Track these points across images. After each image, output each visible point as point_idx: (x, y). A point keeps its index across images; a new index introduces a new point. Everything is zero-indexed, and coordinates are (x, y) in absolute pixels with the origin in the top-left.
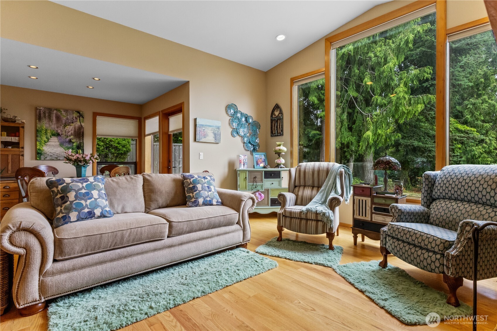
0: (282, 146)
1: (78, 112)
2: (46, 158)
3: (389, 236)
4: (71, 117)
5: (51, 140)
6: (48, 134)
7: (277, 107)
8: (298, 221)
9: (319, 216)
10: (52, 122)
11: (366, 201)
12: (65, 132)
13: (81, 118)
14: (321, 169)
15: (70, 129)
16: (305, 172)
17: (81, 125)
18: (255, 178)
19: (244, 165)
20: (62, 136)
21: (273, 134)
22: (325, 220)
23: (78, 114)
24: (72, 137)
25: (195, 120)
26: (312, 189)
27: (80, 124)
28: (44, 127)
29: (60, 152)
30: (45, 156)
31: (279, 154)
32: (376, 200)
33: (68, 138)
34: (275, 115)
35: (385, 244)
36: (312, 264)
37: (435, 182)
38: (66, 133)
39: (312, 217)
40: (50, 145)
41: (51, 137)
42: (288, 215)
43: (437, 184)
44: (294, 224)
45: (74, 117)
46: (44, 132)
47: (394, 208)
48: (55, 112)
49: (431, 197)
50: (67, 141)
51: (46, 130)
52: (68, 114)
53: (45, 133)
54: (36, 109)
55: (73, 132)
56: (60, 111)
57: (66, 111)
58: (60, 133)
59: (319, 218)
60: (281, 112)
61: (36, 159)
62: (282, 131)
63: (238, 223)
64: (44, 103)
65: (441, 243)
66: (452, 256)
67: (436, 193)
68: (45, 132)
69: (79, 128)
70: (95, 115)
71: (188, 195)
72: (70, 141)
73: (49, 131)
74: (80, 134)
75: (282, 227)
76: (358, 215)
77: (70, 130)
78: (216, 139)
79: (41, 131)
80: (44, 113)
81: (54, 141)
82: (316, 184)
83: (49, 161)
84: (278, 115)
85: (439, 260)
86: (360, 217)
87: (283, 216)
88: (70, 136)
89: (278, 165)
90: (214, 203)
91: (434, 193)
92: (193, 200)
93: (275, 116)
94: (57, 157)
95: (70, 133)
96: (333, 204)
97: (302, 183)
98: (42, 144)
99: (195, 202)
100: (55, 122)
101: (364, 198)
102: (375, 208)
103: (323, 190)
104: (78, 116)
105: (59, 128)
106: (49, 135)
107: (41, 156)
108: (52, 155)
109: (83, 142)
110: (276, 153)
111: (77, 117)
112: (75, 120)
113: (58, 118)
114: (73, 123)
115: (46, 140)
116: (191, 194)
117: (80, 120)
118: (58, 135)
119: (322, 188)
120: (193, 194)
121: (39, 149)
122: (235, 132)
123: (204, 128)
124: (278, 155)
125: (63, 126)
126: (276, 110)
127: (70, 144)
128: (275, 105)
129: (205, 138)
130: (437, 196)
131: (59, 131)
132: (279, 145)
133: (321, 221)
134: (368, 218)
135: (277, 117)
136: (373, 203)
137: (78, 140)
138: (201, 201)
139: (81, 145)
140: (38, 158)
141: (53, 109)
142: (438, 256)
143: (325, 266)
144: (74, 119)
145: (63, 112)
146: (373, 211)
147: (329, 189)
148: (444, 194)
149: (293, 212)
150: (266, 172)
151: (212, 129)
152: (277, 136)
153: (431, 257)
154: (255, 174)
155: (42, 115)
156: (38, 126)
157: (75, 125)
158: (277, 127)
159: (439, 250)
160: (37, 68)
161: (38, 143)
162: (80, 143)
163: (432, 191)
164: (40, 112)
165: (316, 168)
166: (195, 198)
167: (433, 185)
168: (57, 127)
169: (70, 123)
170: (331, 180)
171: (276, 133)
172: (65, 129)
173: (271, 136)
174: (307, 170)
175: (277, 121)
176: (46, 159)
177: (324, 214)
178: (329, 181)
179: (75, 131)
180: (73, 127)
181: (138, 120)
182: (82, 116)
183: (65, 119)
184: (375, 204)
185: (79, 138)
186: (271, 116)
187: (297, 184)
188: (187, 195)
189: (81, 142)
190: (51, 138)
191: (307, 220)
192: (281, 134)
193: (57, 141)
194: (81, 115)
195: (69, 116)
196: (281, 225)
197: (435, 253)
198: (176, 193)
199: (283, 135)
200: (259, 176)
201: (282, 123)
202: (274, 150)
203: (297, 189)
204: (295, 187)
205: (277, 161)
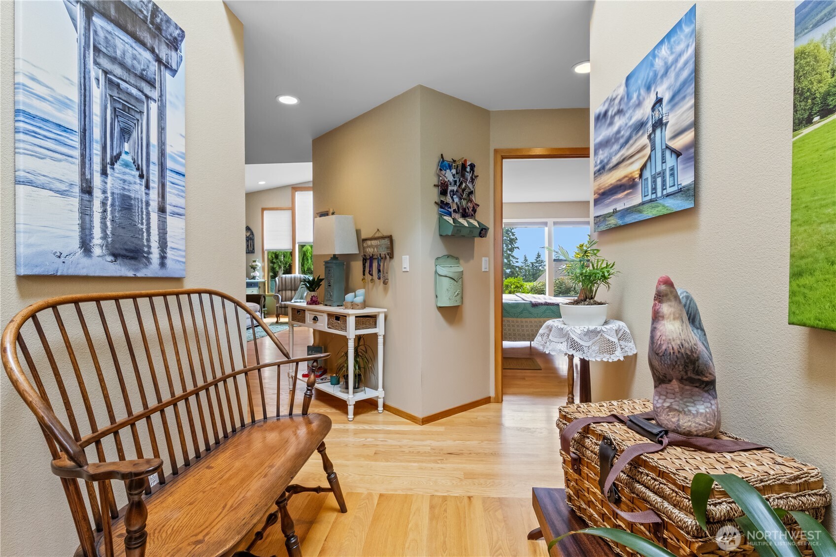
0: (257, 262)
7: (248, 229)
14: (296, 279)
26: (291, 292)
31: (254, 268)
60: (252, 234)
62: (254, 249)
63: (259, 311)
75: (279, 314)
82: (293, 288)
84: (249, 236)
87: (280, 307)
89: (254, 278)
97: (284, 287)
103: (299, 292)
110: (251, 268)
152: (249, 253)
165: (293, 278)
171: (248, 251)
174: (286, 280)
187: (280, 289)
199: (254, 252)
201: (253, 243)
202: (250, 264)
203: (280, 292)
204: (279, 291)
205: (253, 274)
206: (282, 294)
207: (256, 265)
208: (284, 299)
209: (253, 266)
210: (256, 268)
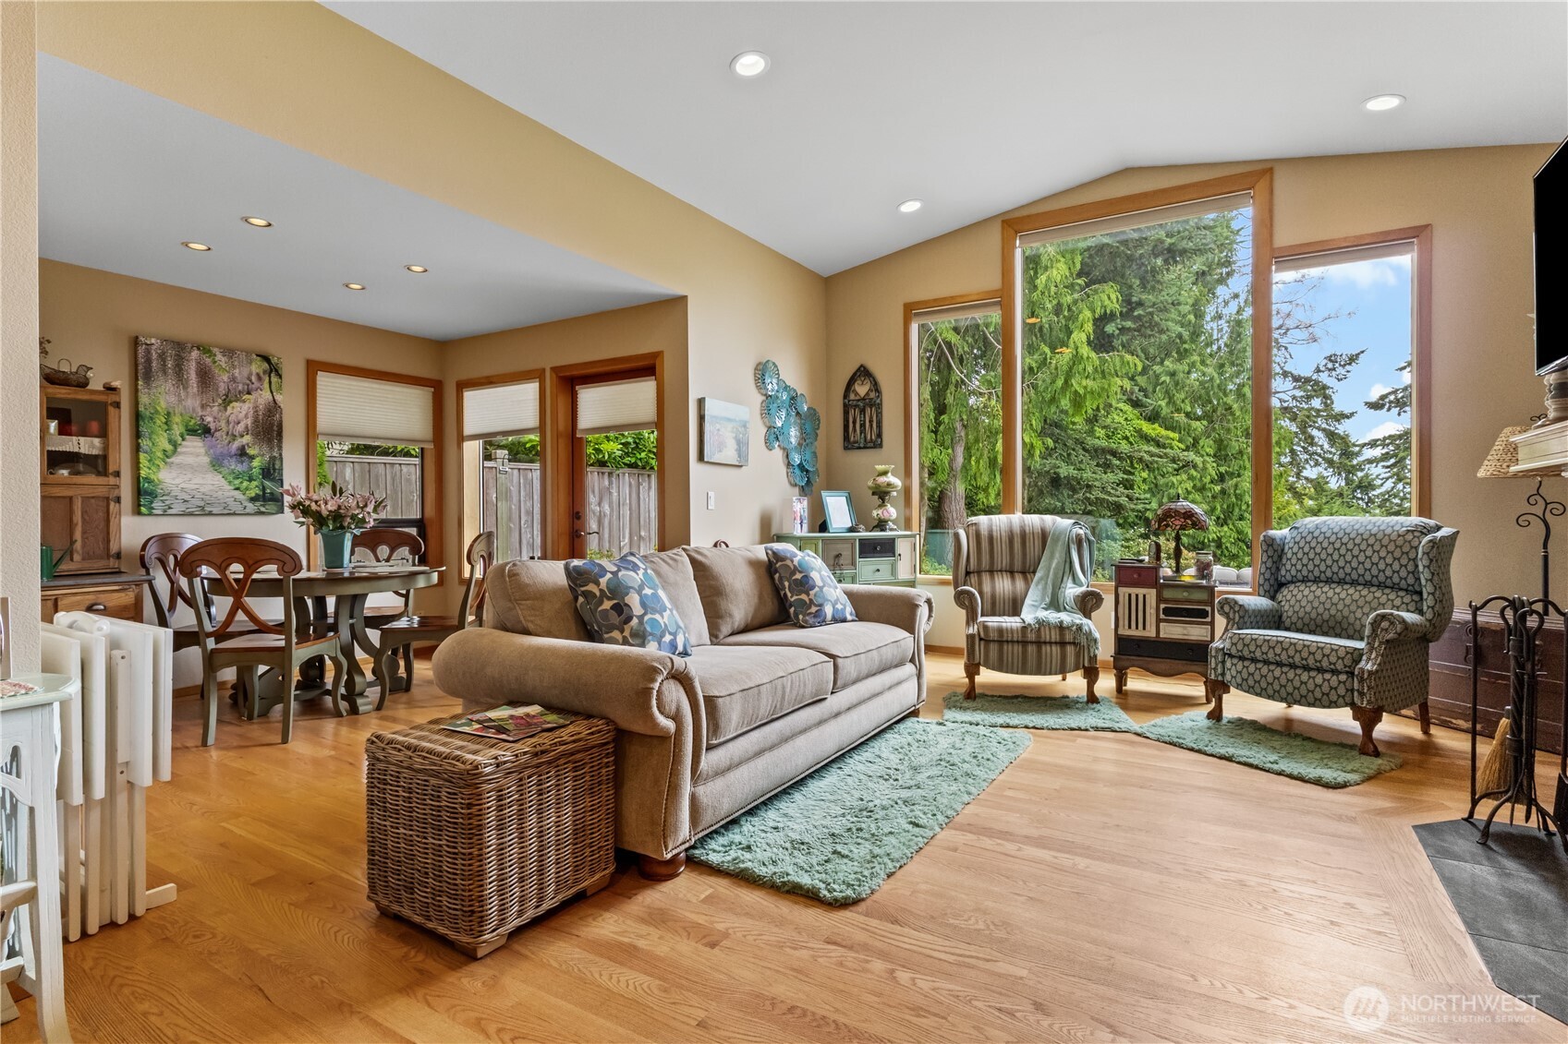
0: (889, 474)
1: (266, 359)
2: (170, 508)
3: (1231, 656)
4: (245, 373)
5: (184, 450)
6: (175, 426)
7: (863, 373)
8: (1018, 649)
9: (1067, 632)
10: (185, 388)
11: (1144, 596)
12: (228, 422)
13: (274, 379)
14: (1027, 531)
15: (242, 411)
16: (991, 538)
17: (274, 400)
18: (838, 556)
19: (801, 523)
20: (217, 434)
21: (849, 445)
22: (1084, 642)
23: (266, 365)
24: (247, 439)
25: (701, 402)
26: (1013, 578)
27: (271, 397)
28: (163, 404)
29: (212, 488)
30: (167, 503)
31: (882, 494)
32: (1167, 594)
33: (236, 444)
34: (857, 394)
35: (1223, 674)
36: (1087, 730)
37: (1283, 550)
38: (231, 426)
39: (1053, 637)
40: (180, 466)
41: (183, 440)
42: (994, 636)
43: (1289, 555)
44: (1010, 655)
45: (254, 373)
46: (160, 420)
47: (1228, 603)
48: (195, 354)
49: (1276, 579)
50: (233, 453)
51: (168, 414)
52: (236, 363)
53: (166, 423)
54: (135, 342)
55: (249, 422)
56: (209, 351)
57: (229, 352)
58: (212, 426)
59: (1068, 637)
60: (876, 387)
61: (139, 513)
62: (879, 435)
63: (912, 661)
64: (157, 326)
65: (1347, 653)
66: (1369, 671)
67: (1287, 571)
68: (164, 420)
69: (269, 411)
70: (313, 368)
71: (795, 597)
72: (242, 453)
73: (177, 419)
74: (269, 429)
75: (979, 664)
76: (1127, 627)
77: (242, 415)
78: (739, 456)
79: (152, 419)
80: (162, 357)
81: (194, 449)
82: (1018, 566)
83: (177, 519)
84: (867, 394)
85: (1344, 683)
86: (1133, 632)
87: (981, 639)
88: (242, 436)
89: (881, 525)
90: (849, 618)
91: (1283, 572)
92: (814, 609)
93: (858, 398)
94: (202, 504)
95: (240, 428)
96: (1088, 603)
97: (986, 564)
98: (157, 462)
99: (816, 615)
100: (195, 390)
101: (1141, 591)
102: (1164, 609)
103: (1041, 579)
104: (265, 372)
105: (209, 409)
106: (177, 430)
107: (152, 502)
108: (187, 497)
109: (281, 455)
110: (873, 494)
111: (261, 374)
112: (257, 384)
113: (205, 377)
114: (249, 393)
115: (169, 448)
116: (804, 597)
117: (270, 383)
118: (205, 431)
119: (1038, 575)
120: (808, 595)
121: (148, 480)
122: (773, 436)
123: (718, 426)
124: (880, 497)
125: (220, 401)
126: (859, 382)
127: (242, 462)
128: (859, 369)
129: (720, 451)
130: (1289, 578)
131: (209, 419)
132: (885, 473)
133: (1074, 643)
134: (1151, 632)
135: (864, 399)
136: (1160, 599)
137: (265, 448)
138: (828, 610)
139: (274, 465)
140: (143, 509)
141: (190, 345)
142: (1343, 677)
143: (1116, 731)
144: (254, 379)
145: (219, 357)
146: (1162, 616)
147: (1055, 574)
148: (1305, 573)
149: (1007, 629)
150: (863, 542)
151: (733, 428)
152: (865, 448)
153: (1328, 680)
154: (839, 546)
155: (154, 364)
156: (144, 399)
157: (256, 401)
158: (863, 425)
159: (1345, 666)
160: (270, 225)
161: (142, 456)
162: (273, 459)
163: (1278, 569)
164: (148, 352)
165: (1017, 529)
166: (816, 606)
167: (1280, 557)
168: (203, 407)
169: (240, 392)
170: (1057, 555)
171: (862, 441)
172: (228, 413)
173: (846, 448)
174: (995, 534)
175: (863, 411)
176: (170, 512)
177: (1080, 628)
178: (1052, 557)
179: (256, 421)
180: (251, 406)
181: (432, 389)
182: (276, 371)
183: (226, 379)
184: (1166, 601)
185: (270, 441)
186: (846, 396)
187: (972, 567)
188: (792, 600)
189: (275, 454)
190: (184, 443)
191: (1039, 643)
192: (876, 444)
193: (203, 451)
194: (274, 369)
195: (237, 371)
196: (977, 661)
197: (1335, 672)
198: (761, 597)
199: (881, 446)
200: (846, 554)
201: (879, 414)
202: (870, 483)
203: (974, 579)
204: (968, 573)
205: (880, 512)
206: (980, 584)
207: (889, 485)
208: (988, 606)
209: (878, 486)
210: (887, 493)
